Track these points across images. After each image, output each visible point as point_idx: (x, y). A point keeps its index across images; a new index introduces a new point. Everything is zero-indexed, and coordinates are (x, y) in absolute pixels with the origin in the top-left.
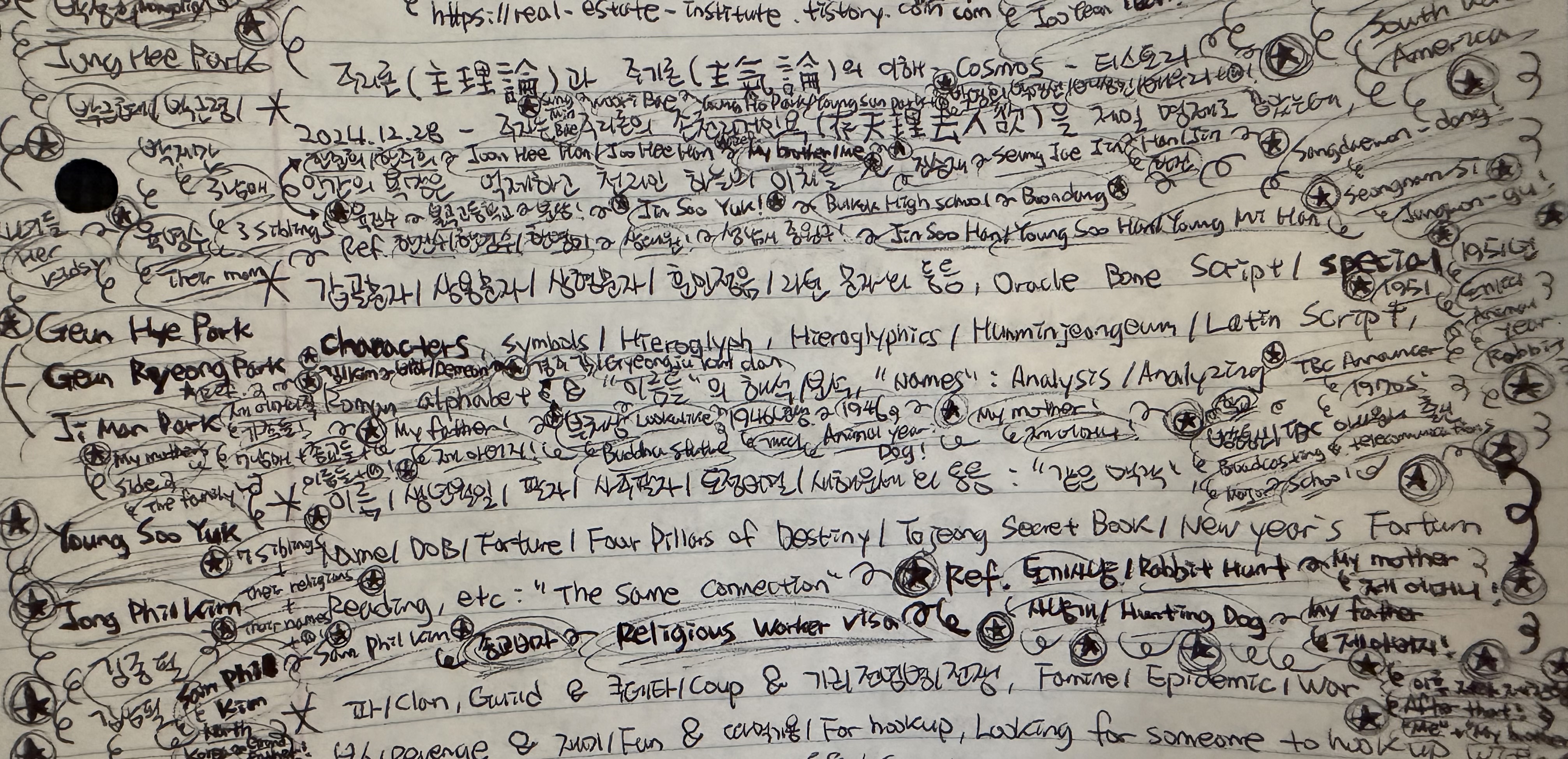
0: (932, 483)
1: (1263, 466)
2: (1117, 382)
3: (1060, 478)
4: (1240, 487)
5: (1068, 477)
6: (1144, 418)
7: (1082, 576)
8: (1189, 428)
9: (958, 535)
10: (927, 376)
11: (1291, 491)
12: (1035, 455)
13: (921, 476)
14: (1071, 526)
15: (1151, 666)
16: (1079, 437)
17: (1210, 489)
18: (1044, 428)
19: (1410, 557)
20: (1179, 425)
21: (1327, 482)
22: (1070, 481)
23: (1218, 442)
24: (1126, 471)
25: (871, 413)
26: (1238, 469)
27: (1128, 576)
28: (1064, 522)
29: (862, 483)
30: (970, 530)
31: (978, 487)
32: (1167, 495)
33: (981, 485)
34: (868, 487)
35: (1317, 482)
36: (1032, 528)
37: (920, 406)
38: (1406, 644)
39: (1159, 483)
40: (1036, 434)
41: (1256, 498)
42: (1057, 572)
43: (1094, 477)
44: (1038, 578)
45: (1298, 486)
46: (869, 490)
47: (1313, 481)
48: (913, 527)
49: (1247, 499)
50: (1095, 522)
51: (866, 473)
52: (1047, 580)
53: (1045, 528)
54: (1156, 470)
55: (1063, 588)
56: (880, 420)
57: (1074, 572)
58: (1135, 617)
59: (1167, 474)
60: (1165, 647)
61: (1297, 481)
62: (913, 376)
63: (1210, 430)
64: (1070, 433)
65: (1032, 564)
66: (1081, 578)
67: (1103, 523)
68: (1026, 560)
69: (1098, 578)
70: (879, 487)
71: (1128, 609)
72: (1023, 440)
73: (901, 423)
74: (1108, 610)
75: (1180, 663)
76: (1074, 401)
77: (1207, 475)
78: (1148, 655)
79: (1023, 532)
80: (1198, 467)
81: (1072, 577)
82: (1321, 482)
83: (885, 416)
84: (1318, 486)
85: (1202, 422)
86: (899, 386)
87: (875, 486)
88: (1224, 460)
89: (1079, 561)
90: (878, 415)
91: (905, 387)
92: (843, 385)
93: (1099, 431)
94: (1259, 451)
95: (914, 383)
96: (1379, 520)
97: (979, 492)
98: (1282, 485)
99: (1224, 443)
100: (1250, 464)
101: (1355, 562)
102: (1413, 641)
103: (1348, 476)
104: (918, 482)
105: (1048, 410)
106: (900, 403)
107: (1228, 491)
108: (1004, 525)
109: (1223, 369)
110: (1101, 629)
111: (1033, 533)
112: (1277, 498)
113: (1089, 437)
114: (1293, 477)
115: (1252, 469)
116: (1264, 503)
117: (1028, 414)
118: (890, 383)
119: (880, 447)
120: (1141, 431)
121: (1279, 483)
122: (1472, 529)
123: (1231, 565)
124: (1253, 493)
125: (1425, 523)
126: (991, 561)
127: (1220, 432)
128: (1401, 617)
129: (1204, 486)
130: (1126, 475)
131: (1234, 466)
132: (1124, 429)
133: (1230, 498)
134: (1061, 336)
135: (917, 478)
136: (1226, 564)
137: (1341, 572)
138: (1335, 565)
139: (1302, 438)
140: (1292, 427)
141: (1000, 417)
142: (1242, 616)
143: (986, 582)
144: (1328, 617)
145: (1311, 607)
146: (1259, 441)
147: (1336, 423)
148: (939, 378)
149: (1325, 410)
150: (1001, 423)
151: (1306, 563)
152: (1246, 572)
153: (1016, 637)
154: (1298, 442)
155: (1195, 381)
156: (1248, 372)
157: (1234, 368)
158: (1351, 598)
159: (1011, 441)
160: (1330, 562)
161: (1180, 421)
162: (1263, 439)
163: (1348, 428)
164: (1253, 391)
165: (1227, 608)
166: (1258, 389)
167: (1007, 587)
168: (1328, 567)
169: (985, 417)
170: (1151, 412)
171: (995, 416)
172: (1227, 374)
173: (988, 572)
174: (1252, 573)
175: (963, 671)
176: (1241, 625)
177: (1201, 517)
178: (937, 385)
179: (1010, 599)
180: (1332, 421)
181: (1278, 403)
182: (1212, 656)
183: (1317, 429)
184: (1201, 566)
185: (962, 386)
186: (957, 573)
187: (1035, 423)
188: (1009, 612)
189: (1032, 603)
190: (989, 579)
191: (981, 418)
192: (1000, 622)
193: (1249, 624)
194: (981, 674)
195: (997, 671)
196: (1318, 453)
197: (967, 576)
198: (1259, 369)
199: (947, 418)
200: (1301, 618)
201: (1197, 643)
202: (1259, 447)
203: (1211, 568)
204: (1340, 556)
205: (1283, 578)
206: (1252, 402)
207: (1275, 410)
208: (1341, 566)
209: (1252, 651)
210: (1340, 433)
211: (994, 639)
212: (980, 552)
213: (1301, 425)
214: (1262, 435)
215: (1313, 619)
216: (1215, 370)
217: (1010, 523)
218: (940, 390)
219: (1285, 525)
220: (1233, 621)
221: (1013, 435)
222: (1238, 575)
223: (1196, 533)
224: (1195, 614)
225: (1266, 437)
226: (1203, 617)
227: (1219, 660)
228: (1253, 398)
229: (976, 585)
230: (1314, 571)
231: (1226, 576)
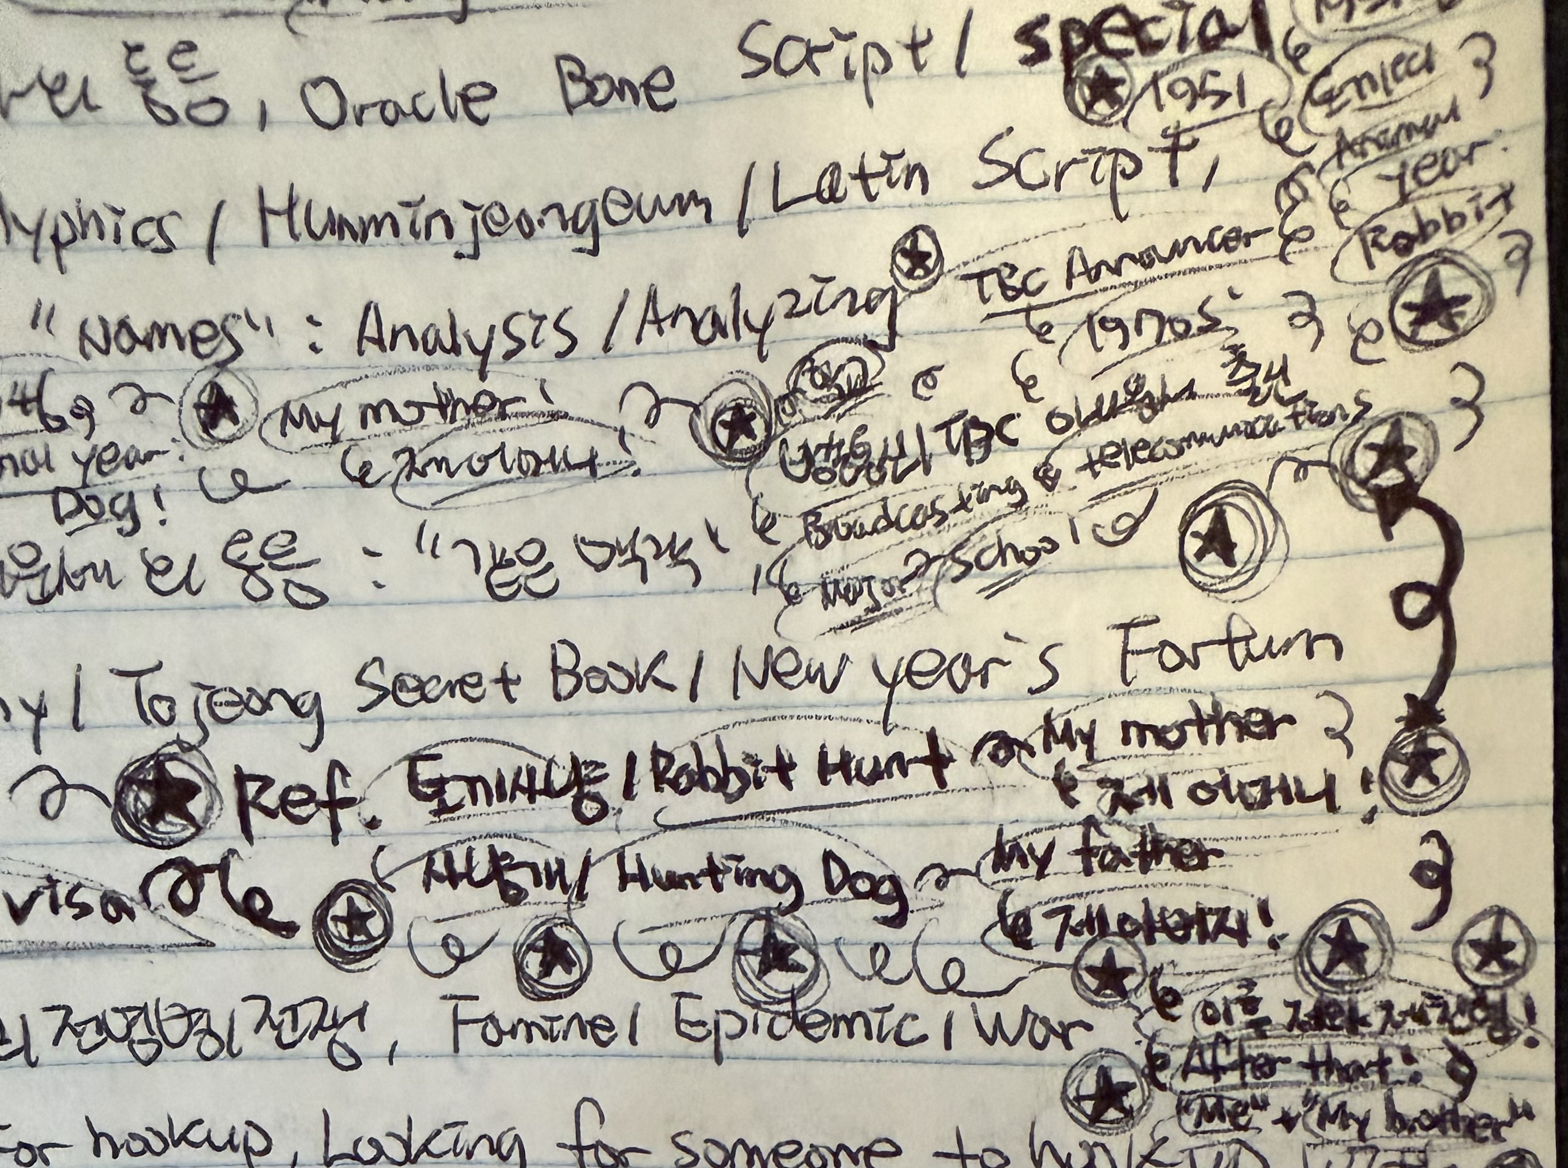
0: (187, 579)
1: (894, 524)
2: (590, 341)
3: (478, 569)
4: (849, 573)
5: (495, 566)
6: (651, 422)
7: (532, 794)
8: (743, 442)
9: (256, 705)
10: (155, 325)
11: (956, 580)
12: (420, 516)
13: (161, 566)
14: (504, 681)
15: (682, 996)
16: (515, 472)
17: (787, 580)
18: (437, 451)
19: (1200, 722)
20: (723, 435)
21: (1030, 556)
22: (500, 576)
23: (800, 471)
24: (616, 549)
25: (26, 413)
26: (843, 531)
27: (628, 793)
28: (491, 672)
29: (18, 579)
30: (282, 693)
31: (294, 592)
32: (701, 603)
33: (301, 587)
34: (34, 588)
35: (1010, 555)
36: (421, 685)
37: (144, 396)
38: (1187, 923)
39: (686, 573)
40: (419, 465)
41: (883, 600)
42: (479, 787)
43: (550, 566)
44: (442, 802)
45: (969, 566)
46: (35, 596)
47: (1002, 553)
48: (152, 684)
49: (864, 601)
50: (555, 669)
51: (26, 555)
52: (459, 806)
53: (451, 687)
54: (679, 544)
55: (494, 824)
56: (49, 429)
57: (516, 785)
58: (645, 888)
59: (702, 552)
60: (708, 953)
61: (968, 556)
62: (123, 324)
63: (784, 442)
64: (495, 462)
65: (426, 772)
66: (532, 801)
67: (572, 672)
68: (413, 760)
69: (568, 800)
70: (58, 590)
71: (631, 867)
72: (390, 479)
73: (101, 438)
74: (592, 872)
75: (737, 986)
76: (499, 385)
77: (779, 549)
78: (673, 971)
79: (403, 696)
80: (762, 532)
81: (512, 797)
82: (1020, 556)
83: (59, 419)
84: (1012, 564)
85: (768, 427)
86: (89, 347)
87: (50, 586)
88: (815, 512)
89: (524, 761)
90: (43, 417)
91: (106, 352)
93: (558, 457)
94: (888, 488)
95: (125, 342)
96: (1139, 638)
97: (296, 604)
98: (935, 567)
99: (812, 473)
100: (869, 517)
101: (1088, 738)
102: (1202, 913)
103: (1076, 541)
104: (156, 581)
105: (442, 408)
106: (95, 391)
107: (824, 585)
108: (359, 681)
109: (808, 296)
110: (579, 917)
111: (424, 697)
112: (926, 596)
113: (536, 472)
114: (959, 548)
115: (875, 530)
116: (898, 611)
117: (396, 417)
118: (67, 341)
119: (55, 493)
120: (645, 457)
121: (930, 561)
122: (1324, 649)
123: (834, 757)
124: (876, 587)
125: (1230, 641)
126: (335, 765)
127: (805, 448)
128: (1179, 862)
129: (774, 577)
130: (618, 559)
131: (834, 525)
132: (608, 450)
133: (828, 601)
134: (463, 231)
135: (151, 570)
136: (823, 755)
137: (1060, 764)
138: (1047, 749)
139: (977, 453)
140: (957, 429)
141: (334, 423)
142: (859, 875)
143: (326, 811)
144: (1033, 868)
145: (999, 846)
146: (889, 465)
147: (1051, 416)
148: (183, 330)
149: (1026, 386)
150: (335, 440)
151: (989, 746)
152: (866, 772)
153: (398, 936)
154: (970, 463)
155: (751, 328)
156: (861, 301)
157: (832, 291)
158: (1079, 824)
159: (361, 480)
160: (1037, 741)
161: (724, 424)
162: (895, 460)
163: (1075, 427)
164: (872, 345)
165: (828, 857)
166: (884, 341)
167: (373, 824)
168: (1032, 754)
169: (298, 425)
170: (664, 406)
171: (322, 423)
172: (815, 307)
173: (331, 788)
174: (876, 775)
175: (288, 1016)
176: (858, 895)
177: (769, 649)
178: (181, 347)
179: (381, 848)
180: (1041, 410)
181: (928, 372)
182: (799, 968)
183: (1010, 430)
184: (773, 763)
185: (239, 351)
186: (260, 792)
187: (414, 438)
188: (380, 881)
189: (430, 855)
190: (334, 804)
191: (290, 427)
192: (362, 904)
193: (873, 894)
194: (328, 1022)
195: (361, 1013)
196: (1012, 486)
197: (284, 800)
198: (885, 293)
199: (209, 425)
200: (977, 874)
201: (769, 936)
202: (889, 477)
203: (793, 766)
204: (1059, 726)
205: (942, 783)
206: (872, 373)
207: (921, 390)
208: (1060, 750)
209: (881, 953)
210: (1060, 438)
211: (351, 943)
212: (310, 743)
213: (976, 423)
214: (893, 451)
215: (1002, 874)
216: (791, 299)
217: (372, 675)
218: (187, 358)
219: (943, 659)
220: (841, 886)
221: (366, 468)
222: (848, 780)
223: (761, 686)
224: (762, 872)
225: (902, 454)
226: (781, 880)
227: (814, 976)
228: (873, 363)
229: (304, 820)
230: (1003, 763)
231: (825, 782)
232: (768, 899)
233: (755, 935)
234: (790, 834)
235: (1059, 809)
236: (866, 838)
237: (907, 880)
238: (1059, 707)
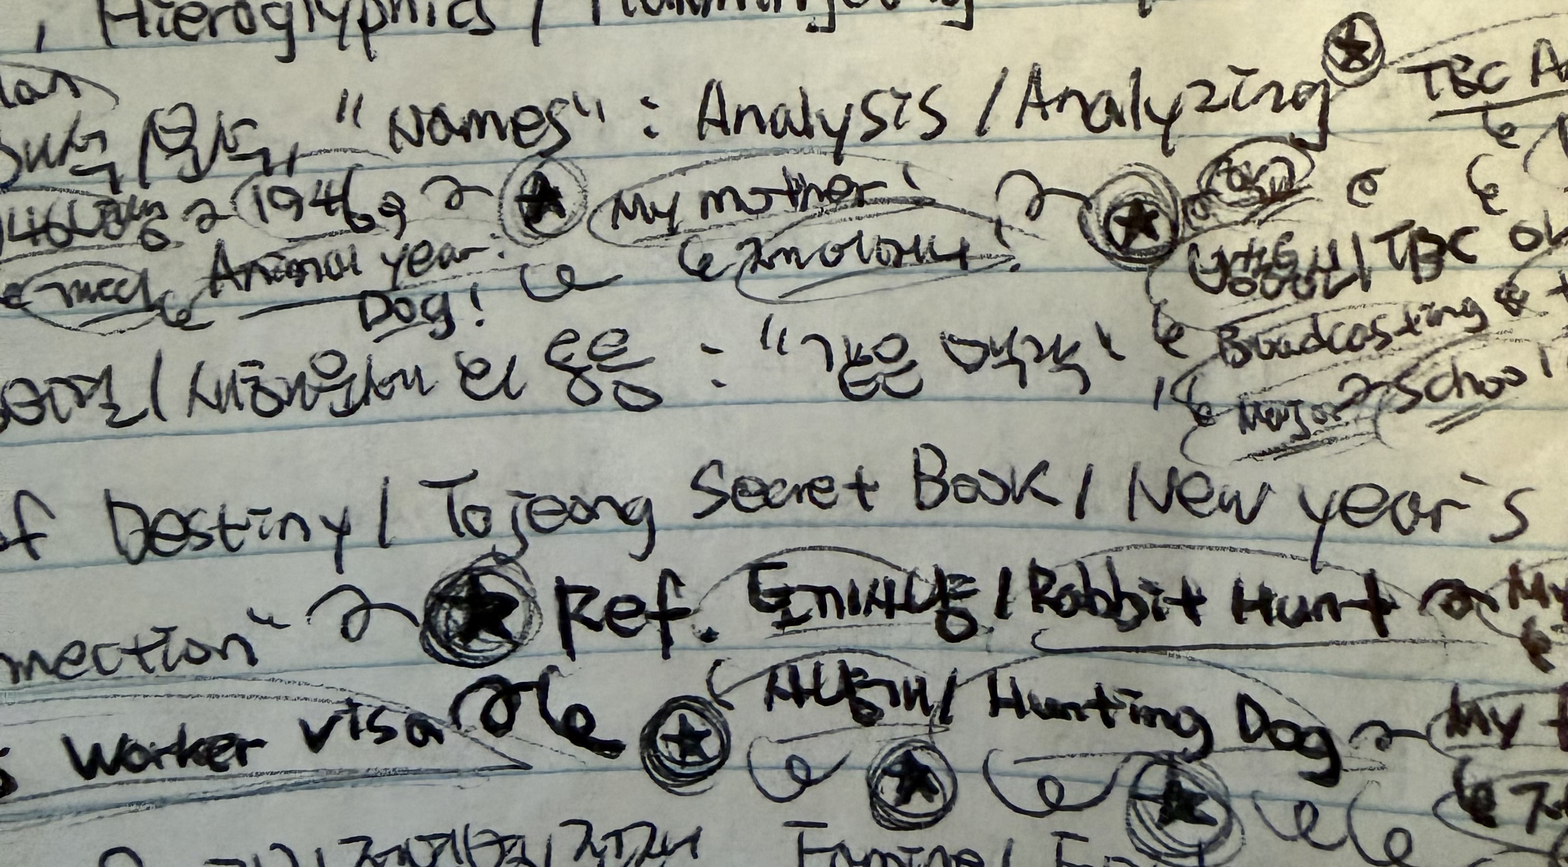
0: (505, 382)
1: (1326, 344)
2: (962, 121)
3: (829, 367)
4: (1270, 395)
5: (851, 363)
6: (1033, 214)
7: (890, 609)
8: (1142, 242)
9: (581, 513)
10: (473, 114)
11: (1402, 409)
12: (766, 310)
13: (477, 368)
14: (859, 486)
15: (1064, 835)
16: (874, 263)
17: (1197, 398)
18: (786, 242)
20: (1119, 233)
21: (1491, 387)
22: (853, 375)
23: (1213, 280)
24: (988, 349)
25: (331, 213)
26: (1265, 349)
27: (1002, 611)
28: (844, 477)
29: (321, 390)
30: (610, 500)
31: (624, 393)
32: (1090, 411)
33: (632, 388)
34: (338, 399)
35: (1467, 385)
36: (764, 491)
37: (460, 190)
39: (1072, 380)
40: (765, 256)
41: (1313, 426)
42: (829, 598)
43: (913, 364)
44: (787, 613)
45: (1417, 396)
46: (340, 408)
47: (1457, 383)
48: (464, 496)
49: (1291, 427)
50: (918, 475)
51: (330, 365)
52: (806, 618)
53: (798, 492)
54: (1063, 349)
55: (846, 638)
56: (356, 229)
57: (872, 599)
58: (1021, 713)
59: (1091, 357)
60: (1097, 791)
61: (1417, 384)
62: (438, 113)
63: (1194, 247)
64: (851, 252)
65: (768, 580)
66: (890, 615)
67: (938, 479)
68: (755, 569)
69: (931, 615)
70: (365, 399)
71: (1004, 692)
72: (733, 271)
73: (412, 236)
74: (958, 693)
75: (1132, 832)
76: (856, 169)
77: (1188, 363)
78: (1055, 807)
79: (745, 501)
80: (1165, 343)
81: (868, 611)
82: (1479, 388)
83: (367, 218)
84: (1470, 395)
85: (1174, 227)
86: (400, 140)
87: (356, 397)
88: (1231, 324)
89: (881, 572)
90: (349, 216)
91: (419, 143)
92: (248, 141)
93: (923, 247)
94: (1318, 303)
95: (439, 132)
97: (626, 406)
98: (1376, 394)
99: (1228, 283)
100: (1296, 335)
103: (1548, 374)
104: (472, 384)
105: (792, 194)
106: (407, 187)
107: (1242, 407)
108: (695, 486)
109: (1225, 87)
110: (942, 741)
111: (768, 503)
112: (1367, 425)
113: (898, 264)
114: (1406, 374)
115: (1302, 348)
116: (1331, 440)
117: (740, 205)
118: (375, 134)
119: (364, 295)
120: (1025, 251)
121: (1371, 387)
123: (1250, 594)
124: (1305, 412)
126: (667, 574)
127: (1220, 255)
129: (1182, 391)
130: (992, 360)
131: (1255, 341)
132: (982, 242)
133: (1246, 424)
134: (817, 2)
135: (466, 373)
136: (1238, 590)
137: (1529, 623)
138: (1514, 604)
139: (1426, 270)
140: (1401, 242)
141: (671, 214)
142: (1281, 724)
143: (657, 624)
144: (1496, 736)
145: (1454, 707)
146: (1319, 277)
147: (1515, 231)
148: (504, 118)
149: (1485, 196)
150: (673, 231)
151: (1441, 595)
152: (1289, 612)
153: (736, 757)
154: (1418, 280)
155: (1155, 119)
156: (1287, 96)
157: (1253, 85)
158: (1554, 690)
159: (701, 274)
160: (1501, 595)
161: (1120, 221)
162: (1327, 271)
163: (1545, 245)
164: (1300, 145)
165: (1243, 701)
166: (1314, 139)
167: (709, 636)
168: (1494, 607)
169: (631, 216)
170: (1049, 198)
171: (656, 213)
172: (1234, 102)
173: (662, 598)
174: (1303, 616)
175: (612, 841)
176: (1279, 745)
177: (1173, 471)
178: (502, 136)
179: (718, 663)
180: (1504, 224)
181: (1366, 176)
182: (1211, 821)
183: (1466, 246)
184: (1178, 595)
185: (566, 138)
186: (584, 603)
187: (761, 228)
188: (716, 697)
189: (773, 673)
190: (665, 616)
191: (622, 219)
192: (696, 722)
193: (1298, 745)
194: (656, 848)
195: (693, 840)
196: (1469, 309)
197: (610, 612)
198: (1315, 87)
199: (531, 219)
200: (1427, 737)
201: (1172, 786)
202: (1319, 290)
203: (1202, 600)
204: (1528, 580)
205: (1383, 631)
206: (1299, 175)
207: (1358, 195)
208: (1529, 607)
209: (1306, 814)
210: (1525, 256)
211: (683, 764)
212: (639, 552)
213: (1424, 236)
214: (1325, 261)
215: (1458, 739)
216: (1205, 91)
217: (710, 479)
218: (509, 147)
219: (1385, 496)
220: (1258, 735)
221: (706, 260)
222: (1268, 620)
223: (1164, 509)
224: (1164, 713)
225: (1335, 265)
226: (1186, 723)
227: (1226, 831)
228: (1301, 163)
229: (633, 633)
230: (1459, 616)
231: (1240, 620)
232: (1173, 743)
233: (1155, 779)
234: (1197, 673)
235: (1527, 672)
236: (1291, 684)
237: (1340, 733)
238: (1528, 559)
